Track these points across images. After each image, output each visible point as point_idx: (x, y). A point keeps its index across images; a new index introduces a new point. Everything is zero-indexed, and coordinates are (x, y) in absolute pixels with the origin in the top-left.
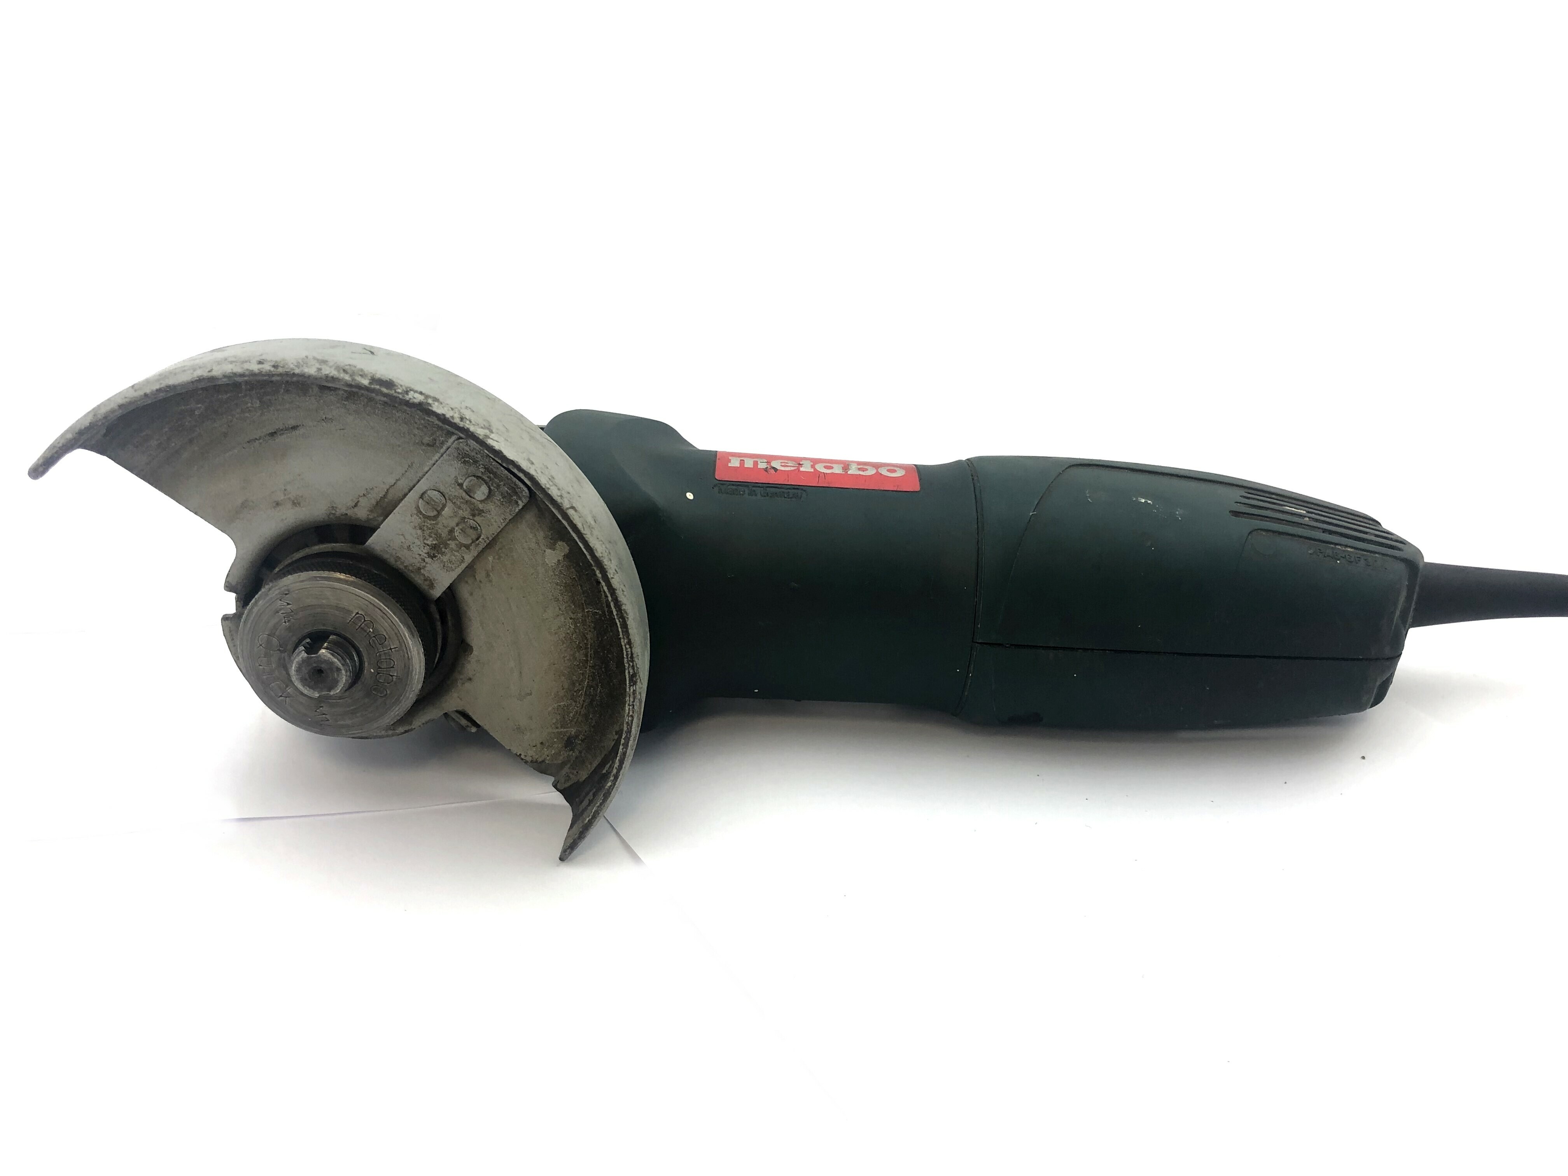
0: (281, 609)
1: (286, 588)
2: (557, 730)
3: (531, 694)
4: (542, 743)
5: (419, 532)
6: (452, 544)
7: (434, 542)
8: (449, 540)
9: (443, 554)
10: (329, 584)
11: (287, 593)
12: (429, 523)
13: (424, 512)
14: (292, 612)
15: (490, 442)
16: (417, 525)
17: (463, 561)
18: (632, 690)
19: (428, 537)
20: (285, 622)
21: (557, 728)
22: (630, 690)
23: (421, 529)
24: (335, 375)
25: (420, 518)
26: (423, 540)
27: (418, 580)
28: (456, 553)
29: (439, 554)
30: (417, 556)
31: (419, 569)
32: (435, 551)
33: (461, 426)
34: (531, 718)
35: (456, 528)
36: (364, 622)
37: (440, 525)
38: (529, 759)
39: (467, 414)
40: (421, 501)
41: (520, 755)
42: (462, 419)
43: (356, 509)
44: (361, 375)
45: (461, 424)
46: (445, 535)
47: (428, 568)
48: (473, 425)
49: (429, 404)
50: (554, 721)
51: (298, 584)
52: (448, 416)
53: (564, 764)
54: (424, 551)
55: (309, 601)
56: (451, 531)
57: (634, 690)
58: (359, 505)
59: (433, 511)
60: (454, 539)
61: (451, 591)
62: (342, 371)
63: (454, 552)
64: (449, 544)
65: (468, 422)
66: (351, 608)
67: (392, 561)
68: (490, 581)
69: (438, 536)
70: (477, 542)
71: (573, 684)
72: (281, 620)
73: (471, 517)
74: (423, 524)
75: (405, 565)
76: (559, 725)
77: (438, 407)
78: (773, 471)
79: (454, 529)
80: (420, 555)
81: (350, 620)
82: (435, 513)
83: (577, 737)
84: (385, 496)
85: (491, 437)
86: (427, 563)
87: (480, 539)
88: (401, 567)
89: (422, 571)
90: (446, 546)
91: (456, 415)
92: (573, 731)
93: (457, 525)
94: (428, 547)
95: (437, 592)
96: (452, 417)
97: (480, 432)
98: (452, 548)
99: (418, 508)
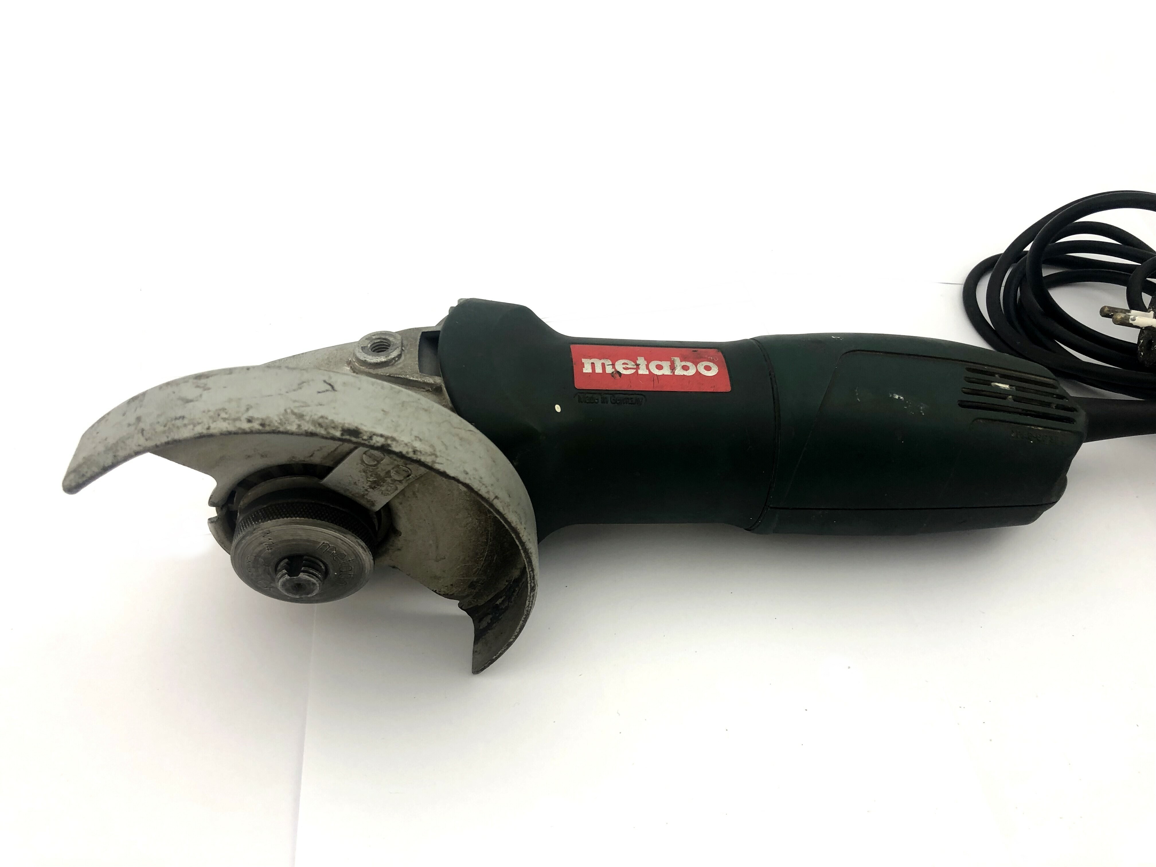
0: (264, 542)
1: (267, 529)
2: (463, 578)
3: (445, 558)
4: (452, 585)
5: (363, 474)
6: (389, 480)
7: (375, 479)
8: (386, 477)
9: (381, 486)
10: (301, 527)
11: (268, 532)
12: (371, 469)
13: (366, 462)
14: (273, 544)
15: (437, 466)
16: (361, 470)
17: (397, 489)
18: (532, 594)
19: (369, 477)
20: (268, 550)
21: (464, 577)
22: (531, 594)
23: (364, 472)
24: (313, 430)
25: (364, 466)
26: (366, 478)
27: (363, 502)
28: (391, 485)
29: (378, 486)
30: (362, 488)
31: (363, 496)
32: (375, 485)
33: (415, 459)
34: (444, 571)
35: (392, 471)
36: (329, 548)
37: (379, 469)
38: (442, 593)
39: (418, 445)
40: (364, 456)
41: (436, 591)
42: (415, 452)
43: (312, 458)
44: (334, 428)
45: (415, 457)
46: (383, 475)
47: (371, 494)
48: (423, 454)
49: (389, 445)
50: (462, 573)
51: (277, 527)
52: (404, 452)
53: (468, 596)
54: (366, 486)
55: (286, 538)
56: (389, 472)
57: (533, 594)
58: (314, 455)
59: (374, 462)
60: (390, 477)
61: (388, 507)
62: (317, 425)
63: (390, 484)
64: (386, 480)
65: (419, 453)
66: (319, 540)
67: (342, 492)
68: (417, 497)
69: (377, 475)
70: (408, 478)
71: (477, 554)
72: (265, 548)
73: (404, 465)
74: (366, 469)
75: (352, 493)
76: (465, 576)
77: (396, 447)
78: (617, 376)
79: (390, 471)
80: (364, 487)
81: (319, 547)
82: (376, 463)
83: (477, 582)
84: (335, 450)
85: (437, 461)
86: (369, 492)
87: (410, 477)
88: (351, 495)
89: (366, 497)
90: (384, 481)
91: (410, 450)
92: (475, 579)
93: (393, 468)
94: (370, 482)
95: (378, 507)
96: (407, 453)
97: (428, 460)
98: (388, 482)
99: (363, 462)
